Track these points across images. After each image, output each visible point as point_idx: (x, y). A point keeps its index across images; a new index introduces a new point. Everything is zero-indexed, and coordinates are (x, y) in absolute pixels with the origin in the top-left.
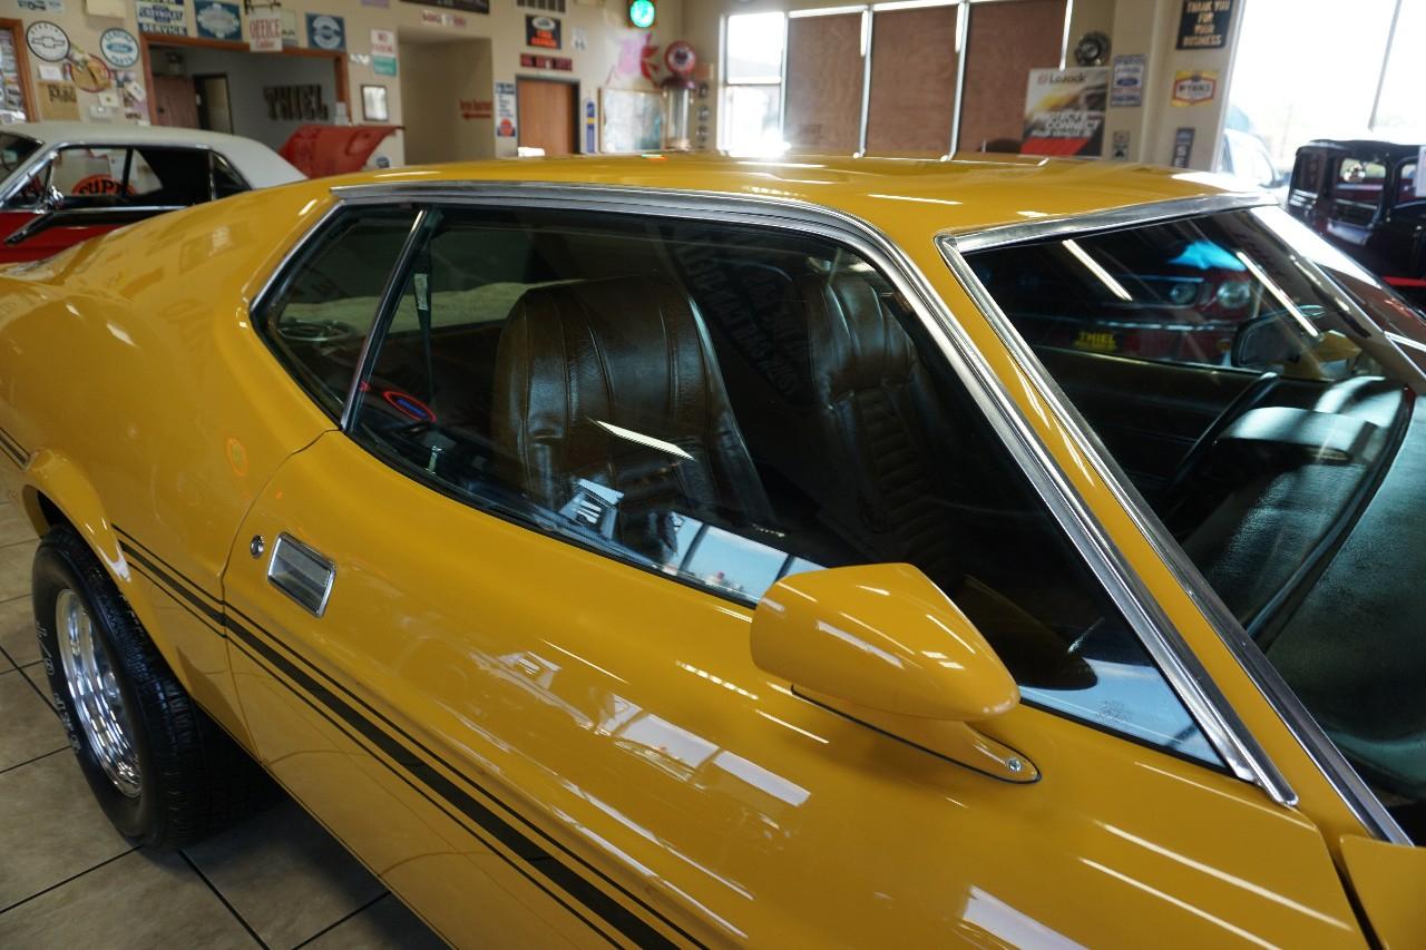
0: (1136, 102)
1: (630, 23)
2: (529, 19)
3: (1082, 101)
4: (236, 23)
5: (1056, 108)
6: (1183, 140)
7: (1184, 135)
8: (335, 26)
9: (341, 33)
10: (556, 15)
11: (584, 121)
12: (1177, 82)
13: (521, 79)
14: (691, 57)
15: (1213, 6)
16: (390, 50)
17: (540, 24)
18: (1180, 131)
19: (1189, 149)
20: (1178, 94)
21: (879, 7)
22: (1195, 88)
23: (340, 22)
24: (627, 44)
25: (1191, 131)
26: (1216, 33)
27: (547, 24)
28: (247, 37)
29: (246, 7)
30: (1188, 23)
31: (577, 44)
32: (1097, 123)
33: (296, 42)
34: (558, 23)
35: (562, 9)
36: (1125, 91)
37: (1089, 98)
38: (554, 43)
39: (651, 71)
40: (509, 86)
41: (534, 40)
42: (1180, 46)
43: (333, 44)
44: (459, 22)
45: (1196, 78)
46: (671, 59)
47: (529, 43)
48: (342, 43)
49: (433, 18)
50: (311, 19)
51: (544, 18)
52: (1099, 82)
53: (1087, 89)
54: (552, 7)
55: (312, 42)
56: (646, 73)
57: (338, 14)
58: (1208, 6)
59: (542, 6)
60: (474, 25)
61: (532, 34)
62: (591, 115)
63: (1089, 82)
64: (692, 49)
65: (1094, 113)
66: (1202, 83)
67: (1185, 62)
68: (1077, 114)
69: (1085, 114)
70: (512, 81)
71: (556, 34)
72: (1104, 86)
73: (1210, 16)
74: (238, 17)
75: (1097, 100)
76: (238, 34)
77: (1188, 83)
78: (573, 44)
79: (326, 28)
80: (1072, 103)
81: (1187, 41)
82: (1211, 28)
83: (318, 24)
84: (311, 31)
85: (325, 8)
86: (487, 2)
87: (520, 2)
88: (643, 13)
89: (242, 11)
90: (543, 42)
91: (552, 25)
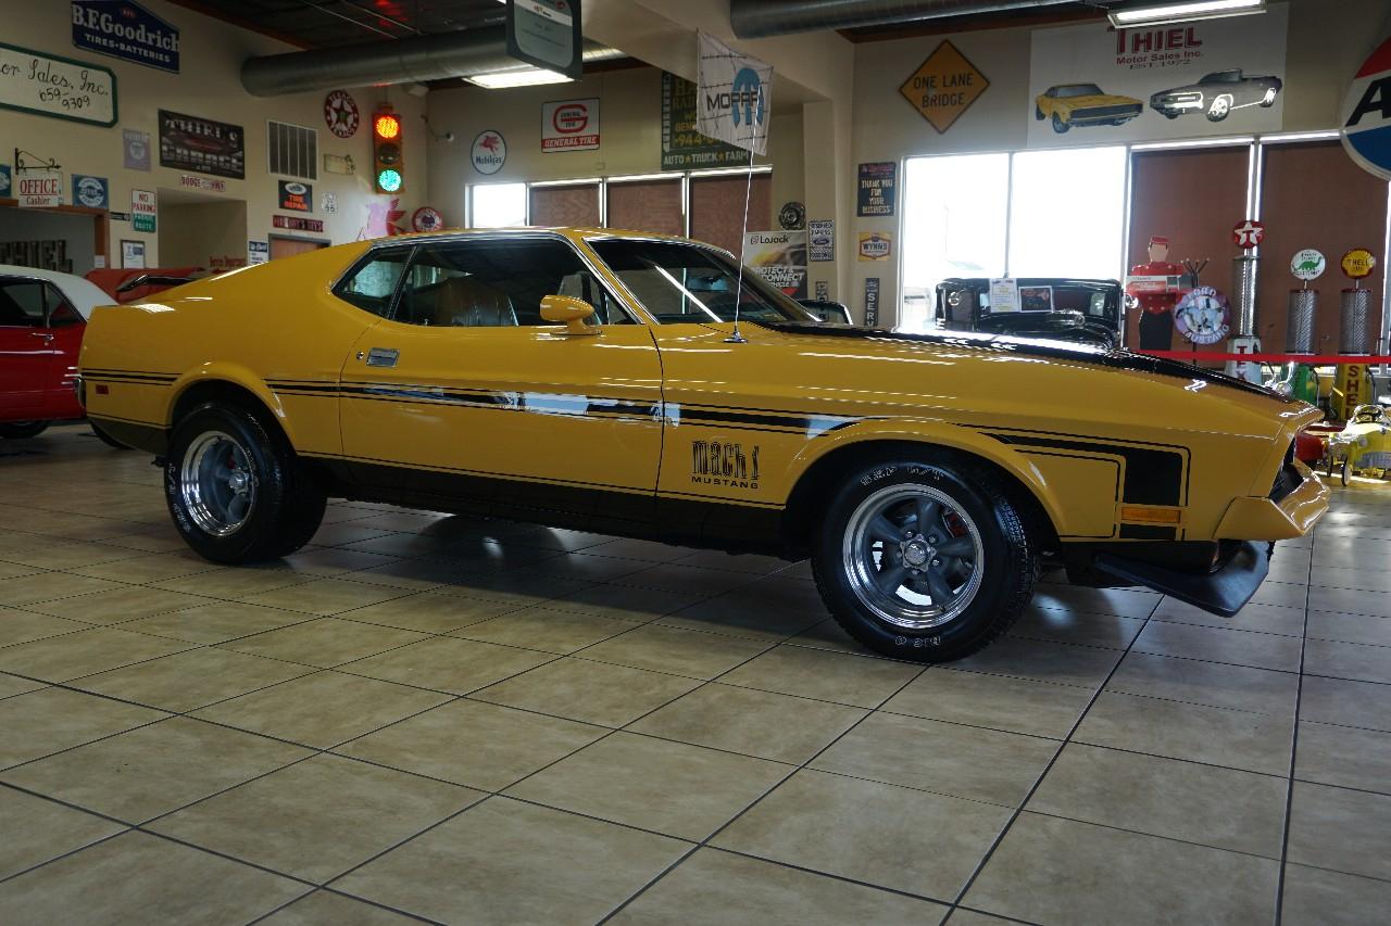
0: (829, 257)
1: (378, 189)
2: (282, 184)
3: (788, 257)
4: (7, 182)
5: (767, 263)
6: (872, 288)
7: (871, 284)
8: (100, 187)
9: (104, 193)
10: (308, 181)
12: (861, 242)
13: (273, 238)
15: (880, 183)
16: (150, 208)
18: (868, 280)
19: (877, 295)
20: (864, 251)
21: (611, 179)
22: (875, 247)
23: (103, 182)
24: (374, 207)
25: (877, 281)
26: (885, 203)
27: (300, 189)
28: (16, 194)
29: (17, 168)
30: (864, 197)
31: (327, 207)
32: (801, 274)
33: (62, 200)
34: (309, 188)
35: (313, 176)
36: (820, 249)
37: (793, 254)
40: (262, 244)
41: (286, 204)
42: (860, 214)
43: (95, 203)
44: (217, 185)
45: (876, 239)
47: (282, 206)
48: (105, 202)
49: (194, 182)
50: (76, 180)
51: (295, 182)
52: (800, 242)
53: (790, 248)
54: (303, 174)
55: (76, 200)
57: (102, 176)
58: (876, 184)
59: (294, 173)
60: (231, 189)
61: (285, 198)
63: (791, 242)
64: (438, 214)
65: (798, 267)
66: (880, 242)
67: (867, 225)
68: (786, 268)
69: (792, 268)
70: (265, 240)
71: (308, 198)
72: (804, 245)
73: (880, 190)
74: (9, 176)
75: (800, 256)
76: (7, 191)
77: (871, 242)
78: (323, 206)
79: (90, 187)
80: (780, 259)
81: (865, 209)
82: (882, 200)
83: (83, 184)
84: (76, 190)
85: (90, 170)
86: (243, 168)
87: (274, 169)
88: (391, 180)
89: (13, 171)
90: (295, 205)
91: (304, 190)
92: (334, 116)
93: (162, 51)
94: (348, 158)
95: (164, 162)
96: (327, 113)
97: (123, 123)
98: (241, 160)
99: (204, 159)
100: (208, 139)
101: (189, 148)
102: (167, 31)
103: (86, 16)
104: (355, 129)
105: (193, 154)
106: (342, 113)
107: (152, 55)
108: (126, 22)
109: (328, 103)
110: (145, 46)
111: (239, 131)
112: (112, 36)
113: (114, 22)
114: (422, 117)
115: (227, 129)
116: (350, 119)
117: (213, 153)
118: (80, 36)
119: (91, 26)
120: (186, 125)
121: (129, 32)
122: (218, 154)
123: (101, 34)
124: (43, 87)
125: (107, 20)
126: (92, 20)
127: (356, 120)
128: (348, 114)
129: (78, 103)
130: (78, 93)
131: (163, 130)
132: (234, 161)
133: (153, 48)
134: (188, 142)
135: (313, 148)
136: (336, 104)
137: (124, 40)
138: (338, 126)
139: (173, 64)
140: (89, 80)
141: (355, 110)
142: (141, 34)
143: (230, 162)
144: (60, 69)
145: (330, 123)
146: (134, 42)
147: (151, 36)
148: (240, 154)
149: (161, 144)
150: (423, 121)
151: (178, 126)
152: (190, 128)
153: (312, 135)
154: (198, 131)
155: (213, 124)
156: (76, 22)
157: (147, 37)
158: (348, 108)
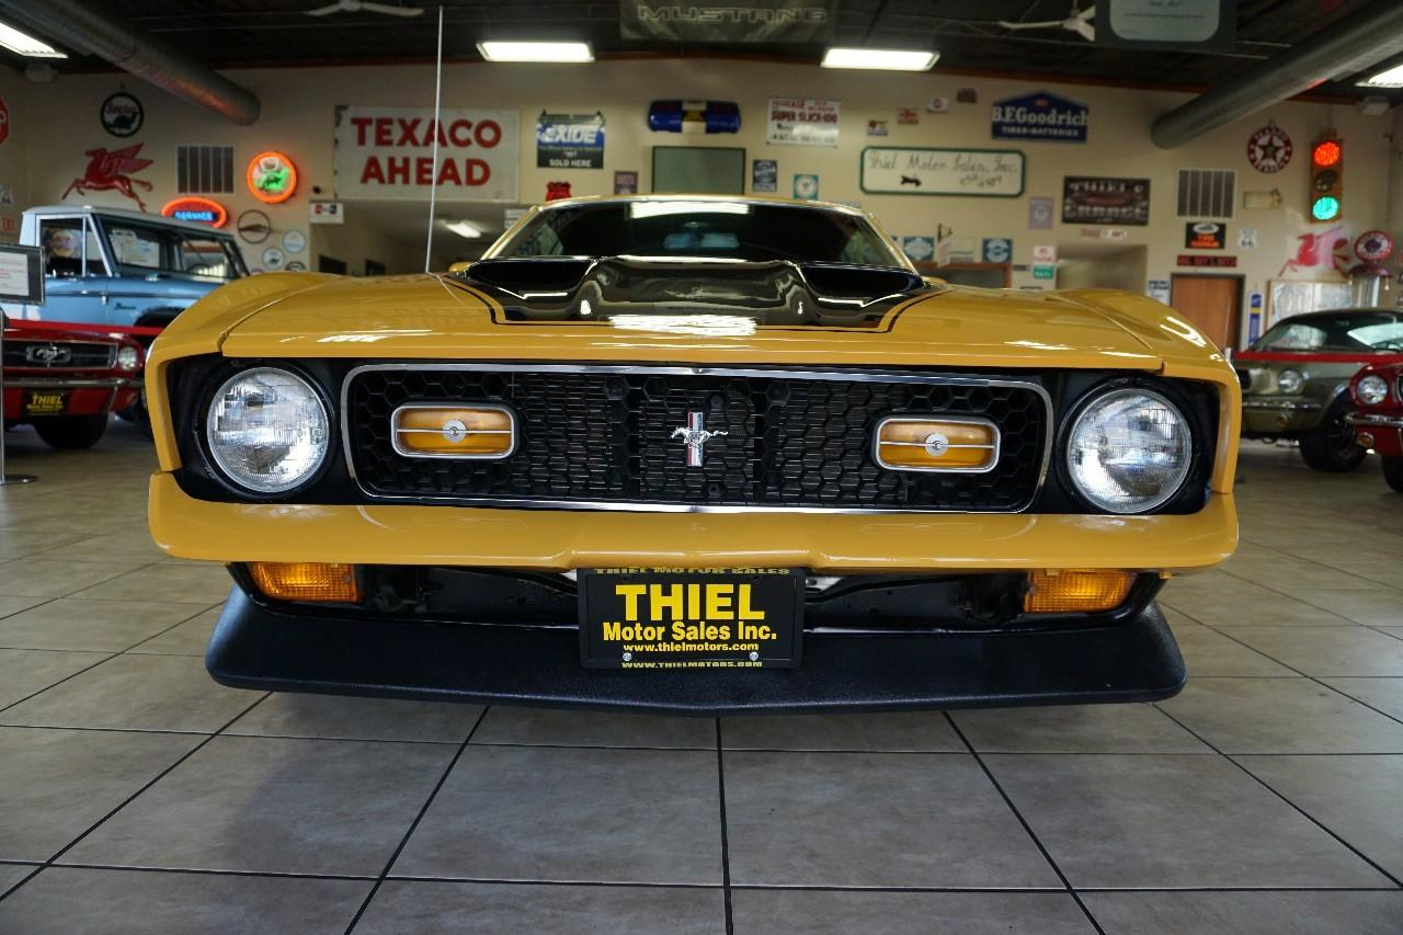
1: (1311, 219)
2: (1190, 226)
4: (931, 249)
8: (1005, 246)
9: (1009, 251)
10: (1221, 220)
11: (1247, 310)
13: (1177, 276)
14: (1385, 244)
16: (1049, 260)
17: (1204, 228)
23: (1009, 242)
27: (1210, 228)
28: (936, 258)
29: (938, 238)
31: (1243, 243)
33: (972, 258)
34: (1222, 227)
35: (1228, 213)
38: (1216, 244)
39: (1339, 261)
40: (1163, 282)
41: (1194, 243)
43: (1001, 258)
44: (1116, 234)
46: (1361, 247)
47: (1188, 245)
48: (1009, 258)
49: (1092, 234)
50: (986, 242)
51: (1205, 224)
54: (1216, 213)
55: (985, 257)
56: (1337, 267)
57: (1008, 237)
59: (1205, 213)
60: (1133, 235)
61: (1191, 237)
62: (1256, 305)
64: (1388, 237)
70: (1167, 278)
71: (1220, 237)
74: (932, 245)
76: (930, 257)
78: (1240, 243)
79: (998, 247)
83: (991, 245)
84: (986, 250)
85: (998, 235)
86: (1146, 216)
87: (1181, 211)
88: (1326, 208)
89: (936, 241)
90: (1204, 244)
91: (1216, 229)
92: (1259, 153)
93: (1072, 127)
94: (1275, 192)
95: (1066, 220)
96: (1251, 152)
97: (1031, 192)
98: (1146, 209)
99: (1106, 212)
100: (1113, 196)
101: (1091, 205)
102: (1076, 109)
103: (1004, 114)
104: (1286, 162)
105: (1096, 209)
106: (1270, 150)
107: (1061, 132)
108: (1038, 111)
109: (1254, 141)
110: (1055, 126)
111: (1145, 184)
112: (1027, 125)
113: (1028, 113)
114: (1385, 136)
115: (1130, 184)
116: (1281, 154)
117: (1113, 206)
118: (997, 131)
119: (1007, 119)
120: (1090, 185)
121: (1042, 118)
122: (1120, 206)
123: (1016, 125)
124: (964, 175)
125: (1022, 113)
126: (1008, 115)
127: (1288, 153)
128: (1278, 149)
129: (991, 182)
130: (992, 175)
131: (1067, 193)
132: (1138, 211)
133: (1064, 127)
134: (1091, 200)
135: (1230, 188)
136: (1264, 141)
137: (1037, 125)
138: (1265, 163)
139: (1081, 135)
140: (1003, 163)
141: (1288, 143)
142: (1053, 118)
143: (1133, 212)
144: (978, 158)
145: (1253, 161)
146: (1046, 126)
147: (1061, 117)
148: (1144, 204)
149: (1064, 204)
150: (1387, 140)
151: (1082, 189)
152: (1094, 188)
153: (1231, 177)
154: (1102, 188)
155: (1117, 182)
156: (994, 119)
157: (1057, 119)
158: (1278, 142)
